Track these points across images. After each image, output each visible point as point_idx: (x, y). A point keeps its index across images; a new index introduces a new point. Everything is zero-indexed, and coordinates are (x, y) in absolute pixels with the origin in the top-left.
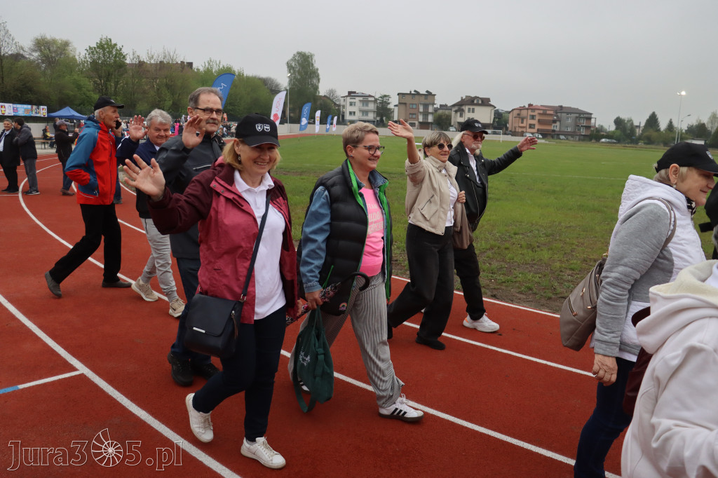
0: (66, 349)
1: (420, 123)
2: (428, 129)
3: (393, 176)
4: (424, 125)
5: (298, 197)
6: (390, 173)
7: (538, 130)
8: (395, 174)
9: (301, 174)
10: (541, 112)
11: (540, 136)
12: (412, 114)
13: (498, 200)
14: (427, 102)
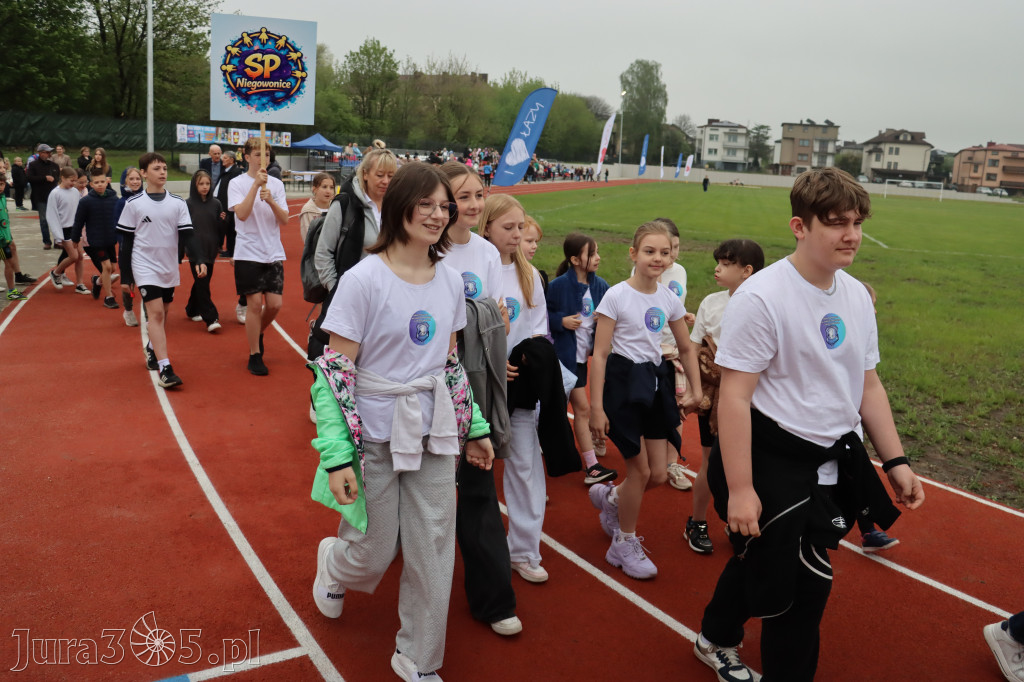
7: (1001, 183)
10: (1009, 154)
11: (1005, 193)
12: (802, 155)
13: (981, 304)
14: (825, 137)
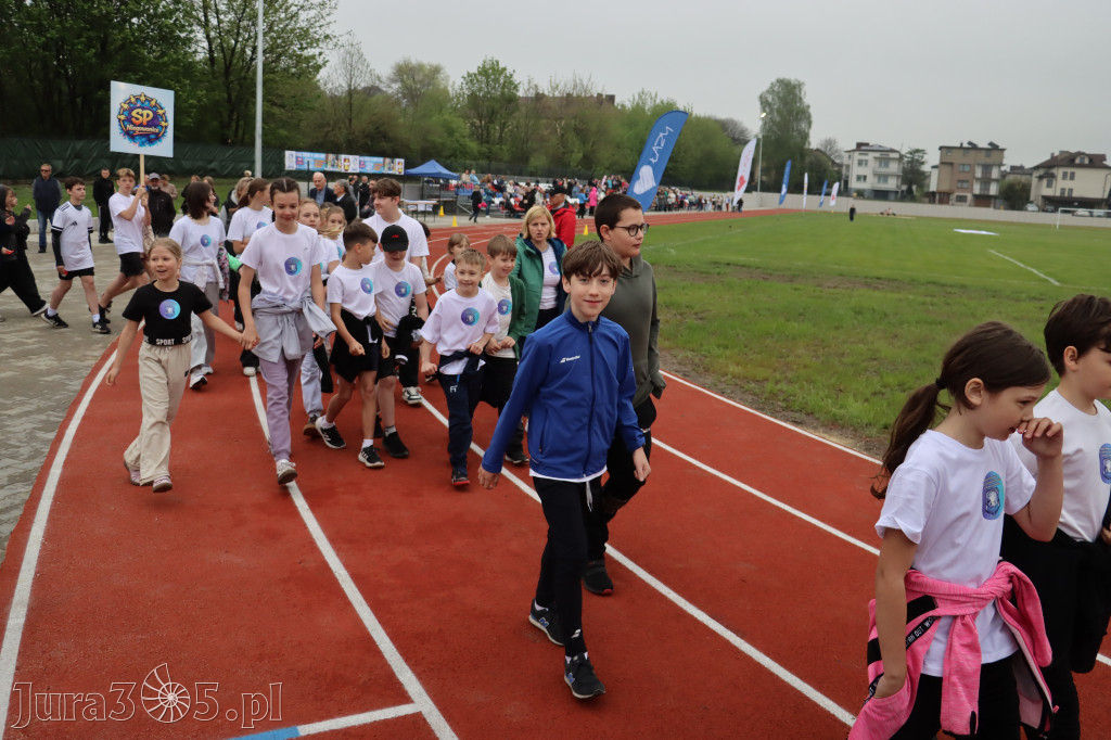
0: (394, 638)
1: (976, 196)
2: (988, 206)
3: (949, 290)
4: (982, 200)
5: (796, 324)
6: (943, 285)
8: (951, 286)
9: (792, 279)
12: (962, 181)
14: (988, 161)
